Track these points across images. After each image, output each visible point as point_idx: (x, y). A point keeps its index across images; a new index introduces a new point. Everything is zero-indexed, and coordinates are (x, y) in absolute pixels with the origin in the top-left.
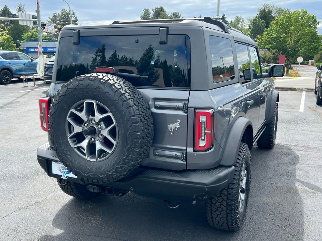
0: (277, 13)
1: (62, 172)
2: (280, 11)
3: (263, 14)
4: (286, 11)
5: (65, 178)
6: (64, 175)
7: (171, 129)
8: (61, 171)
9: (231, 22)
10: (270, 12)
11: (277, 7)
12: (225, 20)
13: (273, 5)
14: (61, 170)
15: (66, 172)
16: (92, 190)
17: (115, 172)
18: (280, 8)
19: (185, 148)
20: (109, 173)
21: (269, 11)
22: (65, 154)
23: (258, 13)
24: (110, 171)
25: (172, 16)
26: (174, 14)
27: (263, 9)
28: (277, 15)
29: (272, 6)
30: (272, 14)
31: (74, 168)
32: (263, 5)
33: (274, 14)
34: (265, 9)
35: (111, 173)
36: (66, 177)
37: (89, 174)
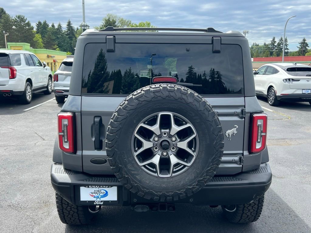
0: (121, 24)
1: (94, 197)
2: (123, 22)
3: (109, 23)
4: (128, 22)
5: (100, 203)
6: (98, 200)
7: (229, 135)
8: (92, 196)
9: (78, 29)
10: (114, 22)
11: (119, 18)
12: (71, 26)
13: (116, 15)
14: (94, 195)
15: (100, 197)
16: (140, 210)
17: (197, 185)
18: (122, 19)
19: (241, 152)
20: (190, 187)
21: (113, 20)
22: (133, 175)
23: (104, 22)
24: (190, 185)
25: (17, 19)
26: (19, 17)
27: (107, 18)
28: (120, 25)
29: (115, 17)
30: (116, 24)
31: (144, 188)
32: (107, 14)
33: (118, 24)
34: (109, 19)
35: (192, 187)
36: (102, 201)
37: (164, 192)
